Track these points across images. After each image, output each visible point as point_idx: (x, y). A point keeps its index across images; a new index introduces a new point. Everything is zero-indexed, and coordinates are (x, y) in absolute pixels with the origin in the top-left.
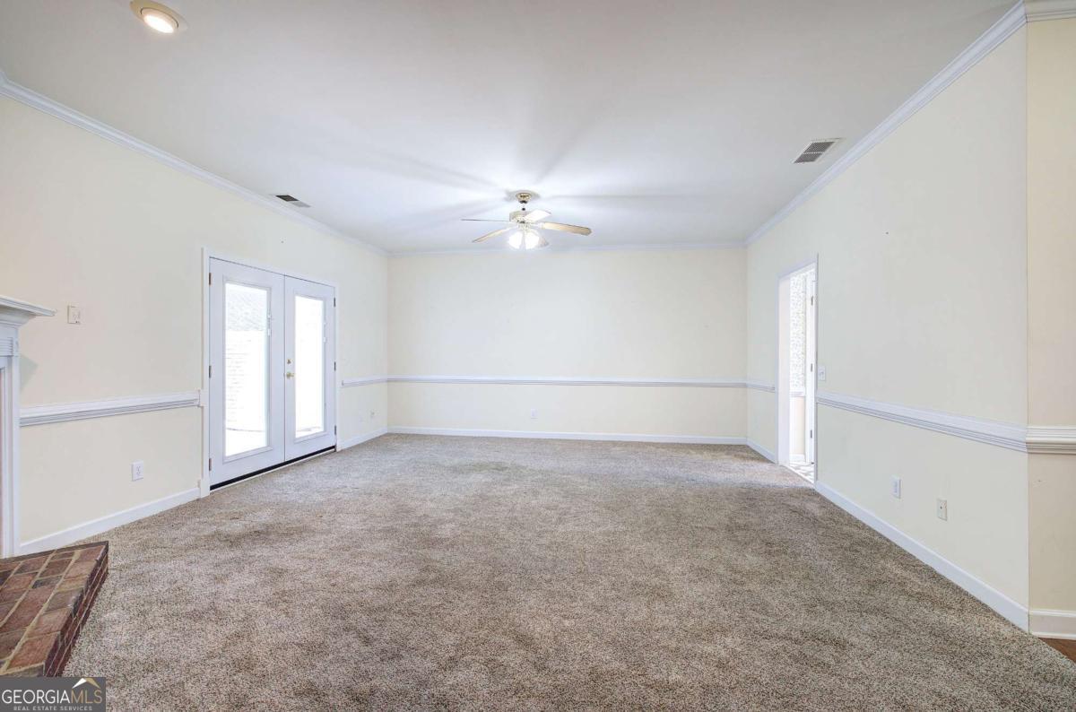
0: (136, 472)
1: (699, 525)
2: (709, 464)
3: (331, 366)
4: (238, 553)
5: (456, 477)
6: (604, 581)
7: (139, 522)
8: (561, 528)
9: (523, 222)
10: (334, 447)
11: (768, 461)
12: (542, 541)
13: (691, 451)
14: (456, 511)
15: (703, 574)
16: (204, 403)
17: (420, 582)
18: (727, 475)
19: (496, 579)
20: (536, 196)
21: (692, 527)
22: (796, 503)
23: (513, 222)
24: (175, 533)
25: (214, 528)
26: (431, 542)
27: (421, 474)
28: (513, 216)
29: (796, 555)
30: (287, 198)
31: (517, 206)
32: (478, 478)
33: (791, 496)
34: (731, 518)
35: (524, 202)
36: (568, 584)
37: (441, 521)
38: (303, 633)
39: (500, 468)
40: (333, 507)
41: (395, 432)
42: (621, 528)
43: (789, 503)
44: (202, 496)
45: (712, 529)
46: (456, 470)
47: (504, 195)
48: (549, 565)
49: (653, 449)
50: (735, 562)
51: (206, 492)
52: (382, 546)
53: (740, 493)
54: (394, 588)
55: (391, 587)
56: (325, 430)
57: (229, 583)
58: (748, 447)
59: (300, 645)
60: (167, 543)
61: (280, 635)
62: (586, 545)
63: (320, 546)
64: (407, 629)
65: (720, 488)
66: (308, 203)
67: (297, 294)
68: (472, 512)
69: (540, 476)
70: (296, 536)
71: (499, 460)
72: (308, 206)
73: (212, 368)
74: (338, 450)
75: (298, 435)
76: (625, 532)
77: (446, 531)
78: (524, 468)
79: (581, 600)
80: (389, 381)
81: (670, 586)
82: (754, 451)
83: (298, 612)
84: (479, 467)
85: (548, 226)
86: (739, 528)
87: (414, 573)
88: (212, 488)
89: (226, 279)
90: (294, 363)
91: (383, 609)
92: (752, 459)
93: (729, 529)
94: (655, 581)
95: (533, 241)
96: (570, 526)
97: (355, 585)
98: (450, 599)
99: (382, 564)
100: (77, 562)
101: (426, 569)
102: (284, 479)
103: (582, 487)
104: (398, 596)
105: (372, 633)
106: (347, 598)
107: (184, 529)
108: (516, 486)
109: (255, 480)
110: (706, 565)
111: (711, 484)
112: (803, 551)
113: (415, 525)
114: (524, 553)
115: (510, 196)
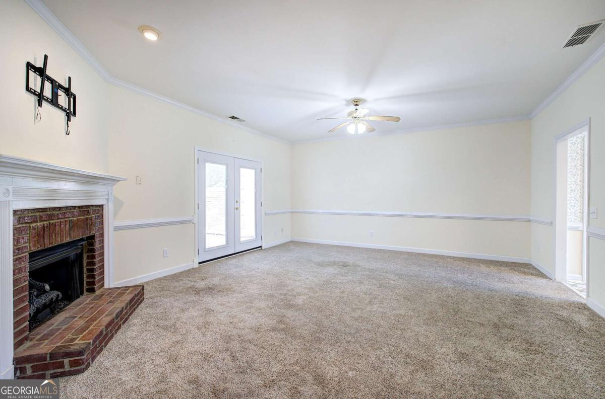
0: (165, 253)
1: (471, 320)
2: (493, 276)
3: (258, 204)
4: (197, 298)
5: (318, 269)
6: (386, 349)
7: (166, 277)
8: (369, 308)
9: (356, 117)
10: (261, 247)
11: (546, 277)
12: (354, 314)
13: (481, 265)
14: (311, 289)
15: (463, 357)
16: (195, 221)
17: (274, 329)
18: (506, 285)
19: (317, 334)
20: (364, 101)
21: (465, 320)
22: (565, 314)
23: (350, 118)
24: (176, 284)
25: (193, 283)
26: (290, 306)
27: (300, 265)
28: (350, 114)
29: (552, 356)
30: (234, 118)
31: (353, 108)
32: (331, 270)
33: (562, 307)
34: (500, 318)
35: (357, 105)
36: (361, 346)
37: (299, 294)
38: (206, 347)
39: (345, 265)
40: (248, 279)
41: (294, 240)
42: (410, 313)
43: (557, 312)
44: (195, 267)
45: (482, 324)
46: (320, 265)
47: (344, 103)
48: (353, 331)
49: (452, 260)
50: (494, 353)
51: (197, 265)
52: (262, 304)
53: (513, 300)
54: (260, 330)
55: (257, 329)
56: (256, 238)
57: (186, 313)
58: (531, 265)
59: (201, 354)
60: (171, 289)
61: (196, 346)
62: (382, 322)
63: (234, 300)
64: (257, 357)
65: (497, 294)
66: (244, 120)
67: (241, 167)
68: (318, 290)
69: (368, 273)
70: (225, 293)
71: (346, 260)
72: (244, 121)
73: (199, 205)
74: (263, 248)
75: (242, 239)
76: (412, 317)
77: (300, 301)
78: (359, 266)
79: (365, 359)
80: (292, 212)
81: (434, 362)
82: (536, 269)
83: (209, 334)
84: (334, 264)
85: (371, 118)
86: (505, 326)
87: (272, 323)
88: (200, 263)
89: (206, 161)
90: (240, 203)
91: (250, 341)
92: (532, 274)
93: (496, 326)
94: (424, 356)
95: (362, 128)
96: (375, 307)
97: (241, 325)
98: (286, 342)
99: (259, 315)
100: (129, 293)
101: (281, 322)
102: (233, 261)
103: (392, 282)
104: (259, 336)
105: (237, 355)
106: (234, 332)
107: (181, 282)
108: (350, 277)
109: (219, 262)
110: (467, 350)
111: (491, 290)
112: (561, 354)
113: (286, 294)
114: (340, 321)
115: (348, 103)
